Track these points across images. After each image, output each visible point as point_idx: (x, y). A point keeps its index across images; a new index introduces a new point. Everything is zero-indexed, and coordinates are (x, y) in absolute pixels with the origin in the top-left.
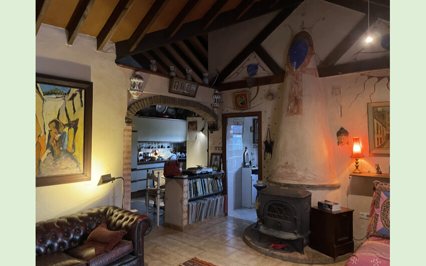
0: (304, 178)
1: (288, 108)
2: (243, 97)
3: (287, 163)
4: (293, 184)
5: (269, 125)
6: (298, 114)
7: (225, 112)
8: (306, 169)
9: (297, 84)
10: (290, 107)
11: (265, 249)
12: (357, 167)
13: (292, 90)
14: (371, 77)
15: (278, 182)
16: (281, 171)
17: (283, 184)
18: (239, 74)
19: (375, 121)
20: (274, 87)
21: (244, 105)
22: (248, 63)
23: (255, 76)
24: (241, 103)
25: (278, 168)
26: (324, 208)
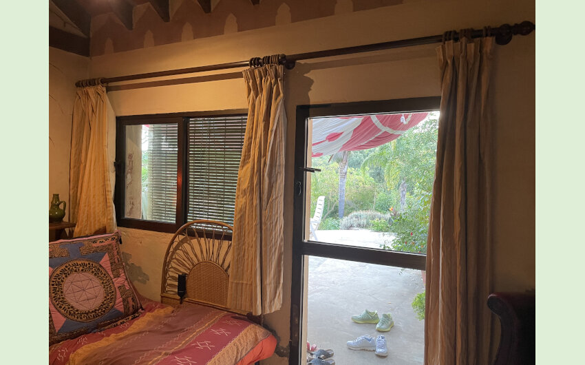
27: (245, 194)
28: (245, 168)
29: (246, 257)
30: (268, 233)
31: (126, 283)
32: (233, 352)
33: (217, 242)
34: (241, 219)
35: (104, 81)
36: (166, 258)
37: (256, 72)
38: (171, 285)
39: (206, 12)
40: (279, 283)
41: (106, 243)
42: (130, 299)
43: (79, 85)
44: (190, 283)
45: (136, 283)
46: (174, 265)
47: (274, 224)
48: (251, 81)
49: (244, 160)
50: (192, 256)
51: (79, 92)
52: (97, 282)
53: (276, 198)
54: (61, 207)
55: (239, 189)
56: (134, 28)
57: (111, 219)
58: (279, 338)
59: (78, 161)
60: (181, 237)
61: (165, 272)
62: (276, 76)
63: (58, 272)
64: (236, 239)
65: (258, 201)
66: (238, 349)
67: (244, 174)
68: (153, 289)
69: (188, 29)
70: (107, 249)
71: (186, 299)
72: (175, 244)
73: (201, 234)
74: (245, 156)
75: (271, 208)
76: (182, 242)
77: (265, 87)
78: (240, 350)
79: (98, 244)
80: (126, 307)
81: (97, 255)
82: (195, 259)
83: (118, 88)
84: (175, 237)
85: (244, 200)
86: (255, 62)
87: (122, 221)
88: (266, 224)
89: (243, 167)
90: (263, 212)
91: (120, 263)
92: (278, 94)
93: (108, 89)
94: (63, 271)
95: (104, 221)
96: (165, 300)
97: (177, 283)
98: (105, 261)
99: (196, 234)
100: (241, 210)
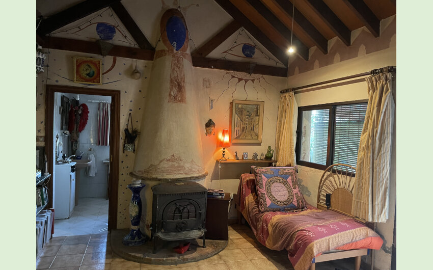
0: (191, 170)
1: (170, 94)
2: (92, 66)
3: (173, 156)
4: (182, 178)
5: (131, 110)
6: (183, 102)
7: (52, 82)
8: (192, 161)
9: (179, 68)
10: (172, 94)
11: (171, 258)
12: (224, 155)
13: (173, 73)
14: (234, 77)
15: (162, 178)
16: (165, 166)
17: (171, 179)
18: (81, 30)
19: (236, 115)
20: (140, 64)
21: (94, 77)
22: (100, 20)
23: (110, 41)
24: (88, 75)
25: (161, 161)
26: (215, 196)
27: (364, 150)
28: (365, 135)
29: (363, 187)
30: (378, 174)
31: (299, 193)
32: (350, 236)
33: (348, 178)
34: (361, 164)
35: (293, 89)
36: (320, 183)
37: (373, 78)
38: (323, 200)
39: (348, 46)
40: (385, 205)
41: (290, 171)
42: (300, 201)
43: (282, 92)
44: (333, 200)
45: (304, 196)
46: (325, 188)
47: (382, 169)
48: (370, 84)
49: (365, 130)
50: (334, 184)
51: (282, 96)
52: (285, 189)
53: (384, 153)
54: (271, 152)
55: (360, 147)
56: (309, 59)
57: (293, 160)
58: (386, 241)
59: (280, 130)
60: (328, 173)
61: (319, 192)
62: (386, 79)
63: (269, 181)
64: (357, 176)
65: (371, 154)
66: (353, 235)
67: (364, 138)
68: (313, 200)
69: (337, 57)
70: (291, 174)
71: (330, 208)
72: (325, 177)
73: (339, 172)
74: (365, 127)
75: (380, 159)
76: (329, 176)
77: (379, 86)
78: (355, 236)
79: (286, 171)
80: (298, 204)
81: (285, 176)
82: (336, 186)
83: (300, 92)
84: (325, 173)
85: (363, 153)
86: (374, 72)
87: (299, 162)
88: (376, 168)
89: (363, 134)
90: (375, 161)
91: (296, 183)
92: (387, 90)
93: (295, 93)
94: (271, 181)
95: (290, 161)
96: (319, 207)
97: (325, 199)
98: (289, 179)
99: (337, 172)
100: (361, 159)
